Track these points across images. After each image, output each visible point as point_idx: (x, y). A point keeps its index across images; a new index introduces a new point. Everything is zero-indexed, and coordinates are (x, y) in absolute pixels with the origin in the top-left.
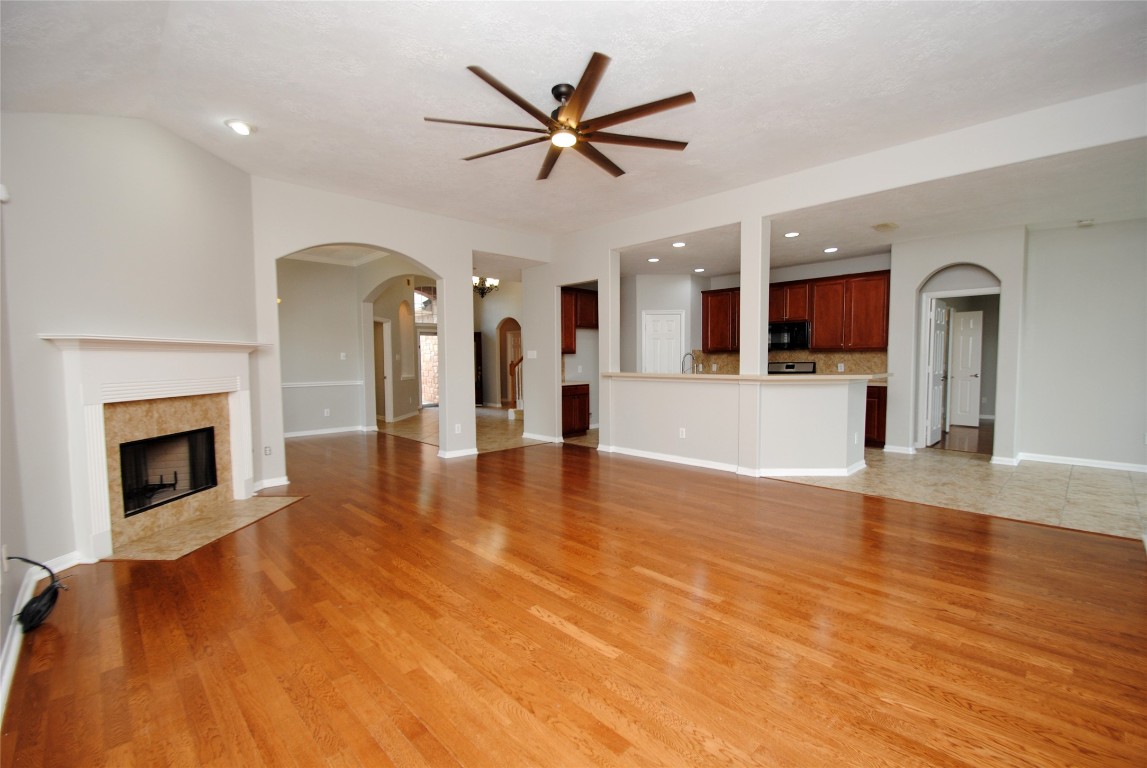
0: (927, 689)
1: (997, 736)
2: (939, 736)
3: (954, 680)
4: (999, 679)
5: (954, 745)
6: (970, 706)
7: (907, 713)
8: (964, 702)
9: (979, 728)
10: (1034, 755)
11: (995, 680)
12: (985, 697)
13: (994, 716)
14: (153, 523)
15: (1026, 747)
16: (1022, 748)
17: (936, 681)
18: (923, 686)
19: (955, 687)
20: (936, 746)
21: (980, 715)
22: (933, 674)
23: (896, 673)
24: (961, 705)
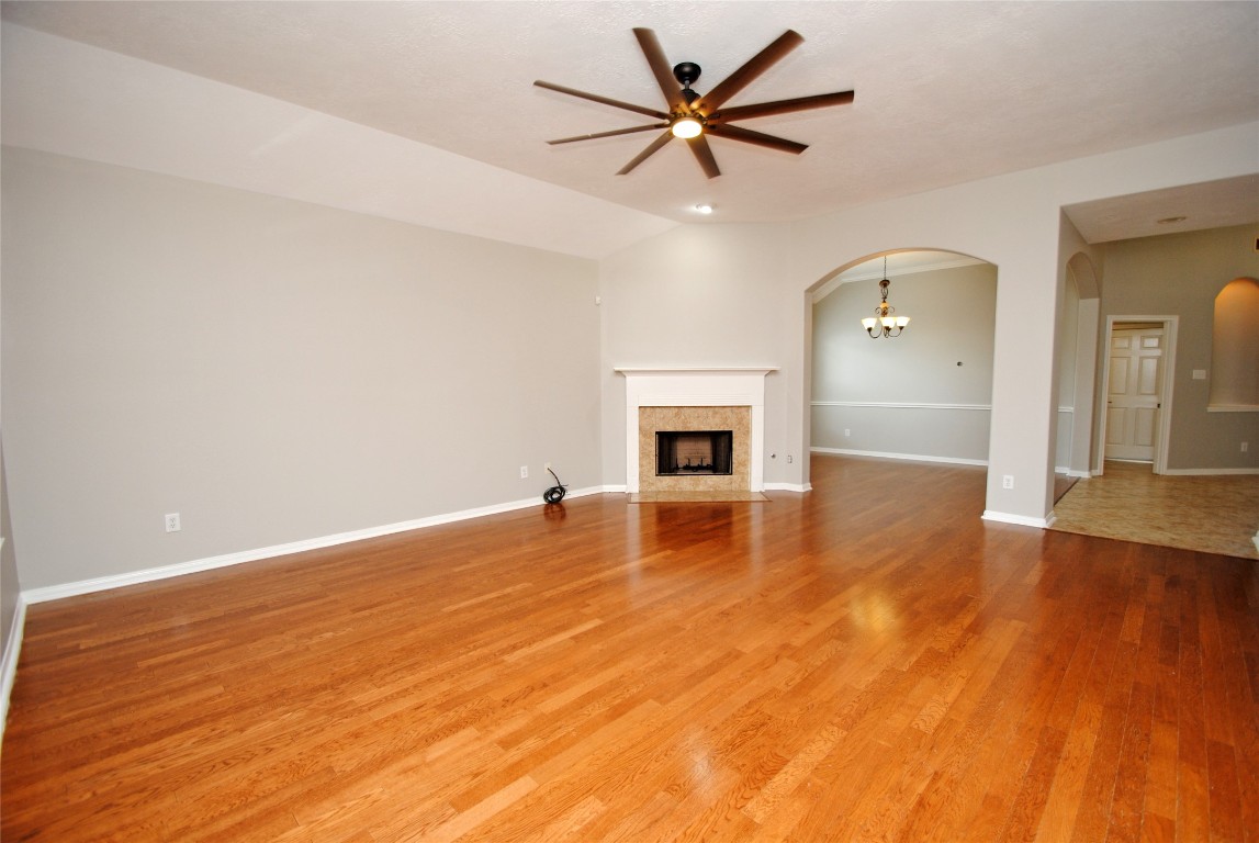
0: (271, 746)
1: (187, 759)
2: (228, 726)
3: (260, 773)
4: (223, 815)
5: (213, 730)
6: (225, 763)
7: (265, 720)
8: (233, 762)
9: (205, 753)
10: (151, 770)
11: (226, 809)
12: (220, 782)
13: (200, 772)
14: (675, 485)
15: (160, 771)
16: (163, 767)
17: (272, 760)
18: (277, 745)
19: (252, 768)
20: (224, 720)
21: (212, 763)
22: (284, 762)
23: (308, 736)
24: (234, 758)
